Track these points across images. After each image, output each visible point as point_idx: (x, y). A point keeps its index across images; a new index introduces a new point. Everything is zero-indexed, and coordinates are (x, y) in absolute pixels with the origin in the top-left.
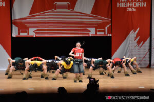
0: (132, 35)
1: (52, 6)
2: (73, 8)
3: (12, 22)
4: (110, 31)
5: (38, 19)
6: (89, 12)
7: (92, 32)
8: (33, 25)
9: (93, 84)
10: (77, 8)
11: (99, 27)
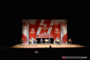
0: (57, 38)
1: (43, 33)
2: (47, 33)
3: (36, 36)
4: (53, 37)
5: (41, 35)
6: (50, 34)
7: (50, 37)
8: (40, 36)
9: (50, 47)
10: (48, 33)
11: (52, 36)
